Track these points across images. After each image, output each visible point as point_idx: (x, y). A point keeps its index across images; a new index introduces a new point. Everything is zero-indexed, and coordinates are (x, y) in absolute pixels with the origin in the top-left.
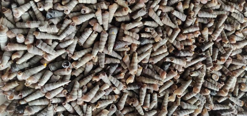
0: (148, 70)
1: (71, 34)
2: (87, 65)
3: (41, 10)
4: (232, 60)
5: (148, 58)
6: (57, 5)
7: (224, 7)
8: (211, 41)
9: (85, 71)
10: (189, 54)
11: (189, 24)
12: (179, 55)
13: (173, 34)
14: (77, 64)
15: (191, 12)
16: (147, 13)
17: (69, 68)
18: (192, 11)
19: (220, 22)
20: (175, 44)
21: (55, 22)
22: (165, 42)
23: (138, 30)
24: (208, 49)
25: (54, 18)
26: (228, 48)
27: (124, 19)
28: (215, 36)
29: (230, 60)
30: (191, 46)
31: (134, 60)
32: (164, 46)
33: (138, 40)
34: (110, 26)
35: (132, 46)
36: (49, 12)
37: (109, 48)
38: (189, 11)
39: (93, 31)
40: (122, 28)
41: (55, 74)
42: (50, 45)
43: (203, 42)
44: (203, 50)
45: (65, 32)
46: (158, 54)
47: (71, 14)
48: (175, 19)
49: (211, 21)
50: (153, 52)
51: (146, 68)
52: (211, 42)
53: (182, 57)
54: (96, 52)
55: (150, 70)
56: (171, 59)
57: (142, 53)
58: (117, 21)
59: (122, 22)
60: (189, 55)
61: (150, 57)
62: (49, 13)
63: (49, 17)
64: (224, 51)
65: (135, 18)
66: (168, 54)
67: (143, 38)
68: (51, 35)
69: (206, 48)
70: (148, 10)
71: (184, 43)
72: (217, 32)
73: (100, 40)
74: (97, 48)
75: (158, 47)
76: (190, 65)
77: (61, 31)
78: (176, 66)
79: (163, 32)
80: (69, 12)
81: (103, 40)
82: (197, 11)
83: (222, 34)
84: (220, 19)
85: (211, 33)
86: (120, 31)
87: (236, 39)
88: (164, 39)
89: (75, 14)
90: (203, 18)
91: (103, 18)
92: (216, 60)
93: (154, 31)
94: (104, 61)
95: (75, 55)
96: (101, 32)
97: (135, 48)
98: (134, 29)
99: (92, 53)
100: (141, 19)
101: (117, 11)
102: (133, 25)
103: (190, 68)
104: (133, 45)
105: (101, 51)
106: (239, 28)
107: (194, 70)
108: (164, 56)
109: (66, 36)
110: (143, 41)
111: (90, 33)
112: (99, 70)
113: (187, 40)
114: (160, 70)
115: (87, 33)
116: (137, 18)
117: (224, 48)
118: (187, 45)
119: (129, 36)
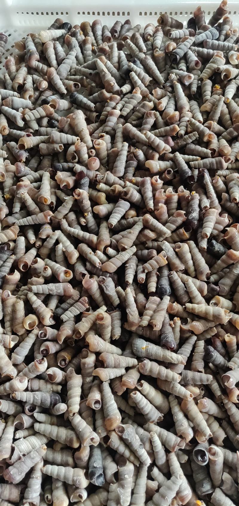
0: (223, 286)
1: (140, 438)
2: (204, 410)
3: (85, 495)
4: (212, 122)
5: (198, 282)
6: (80, 459)
7: (110, 127)
8: (171, 155)
9: (216, 415)
10: (196, 202)
11: (136, 196)
12: (196, 221)
13: (153, 229)
14: (203, 432)
15: (114, 191)
16: (108, 275)
17: (210, 451)
18: (112, 188)
19: (138, 137)
20: (174, 227)
21: (112, 468)
22: (168, 247)
23: (141, 297)
24: (188, 163)
25: (104, 469)
26: (187, 127)
27: (118, 323)
28: (163, 148)
29: (211, 124)
30: (180, 195)
31: (201, 311)
32: (177, 250)
33: (162, 299)
34: (127, 351)
35: (172, 312)
36: (91, 479)
37: (173, 362)
38: (111, 193)
39: (136, 389)
40: (134, 329)
41: (220, 482)
42: (159, 487)
43: (172, 172)
44: (190, 174)
45: (136, 451)
46: (191, 262)
47: (100, 431)
48: (124, 222)
49: (133, 153)
50: (186, 272)
51: (217, 288)
52: (175, 156)
53: (200, 215)
54: (180, 390)
55: (222, 281)
56: (203, 238)
57: (188, 292)
58: (120, 336)
59: (122, 327)
60: (198, 202)
61: (196, 277)
62: (94, 480)
63: (102, 479)
64: (194, 135)
65: (117, 301)
66: (192, 243)
67: (157, 288)
68: (138, 481)
69: (185, 167)
70: (103, 272)
71: (173, 209)
72: (156, 144)
73: (155, 376)
74: (172, 386)
75: (177, 262)
76: (216, 201)
77: (132, 458)
78: (217, 229)
79: (148, 248)
80: (95, 435)
81: (157, 372)
82: (112, 177)
83: (159, 136)
84: (131, 135)
85: (157, 156)
86: (141, 333)
87: (171, 110)
88: (164, 248)
89: (99, 422)
90: (126, 168)
91: (113, 366)
92: (209, 152)
93: (147, 265)
94: (199, 373)
95: (183, 433)
96: (139, 372)
97: (177, 307)
98: (139, 305)
99: (182, 397)
100: (119, 288)
101: (100, 335)
102: (131, 307)
103: (223, 202)
104: (169, 311)
105: (178, 378)
106: (151, 104)
107: (227, 195)
108: (196, 250)
109: (144, 450)
110: (163, 290)
111: (141, 395)
112: (215, 386)
113: (168, 202)
114: (223, 261)
115: (141, 404)
116: (117, 296)
117: (187, 133)
118: (176, 204)
119: (151, 317)
